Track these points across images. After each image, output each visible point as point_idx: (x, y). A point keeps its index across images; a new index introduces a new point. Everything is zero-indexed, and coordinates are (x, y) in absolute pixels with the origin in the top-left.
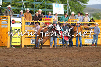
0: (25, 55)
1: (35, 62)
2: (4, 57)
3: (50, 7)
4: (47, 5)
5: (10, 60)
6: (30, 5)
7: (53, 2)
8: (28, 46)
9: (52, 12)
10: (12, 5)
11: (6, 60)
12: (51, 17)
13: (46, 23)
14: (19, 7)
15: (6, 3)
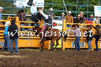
0: (66, 58)
1: (75, 65)
2: (45, 59)
3: (92, 10)
4: (89, 8)
5: (51, 62)
6: (72, 8)
7: (95, 4)
8: (69, 49)
9: (94, 14)
10: (54, 8)
11: (47, 62)
12: (93, 20)
13: (87, 26)
14: (61, 9)
15: (48, 6)
